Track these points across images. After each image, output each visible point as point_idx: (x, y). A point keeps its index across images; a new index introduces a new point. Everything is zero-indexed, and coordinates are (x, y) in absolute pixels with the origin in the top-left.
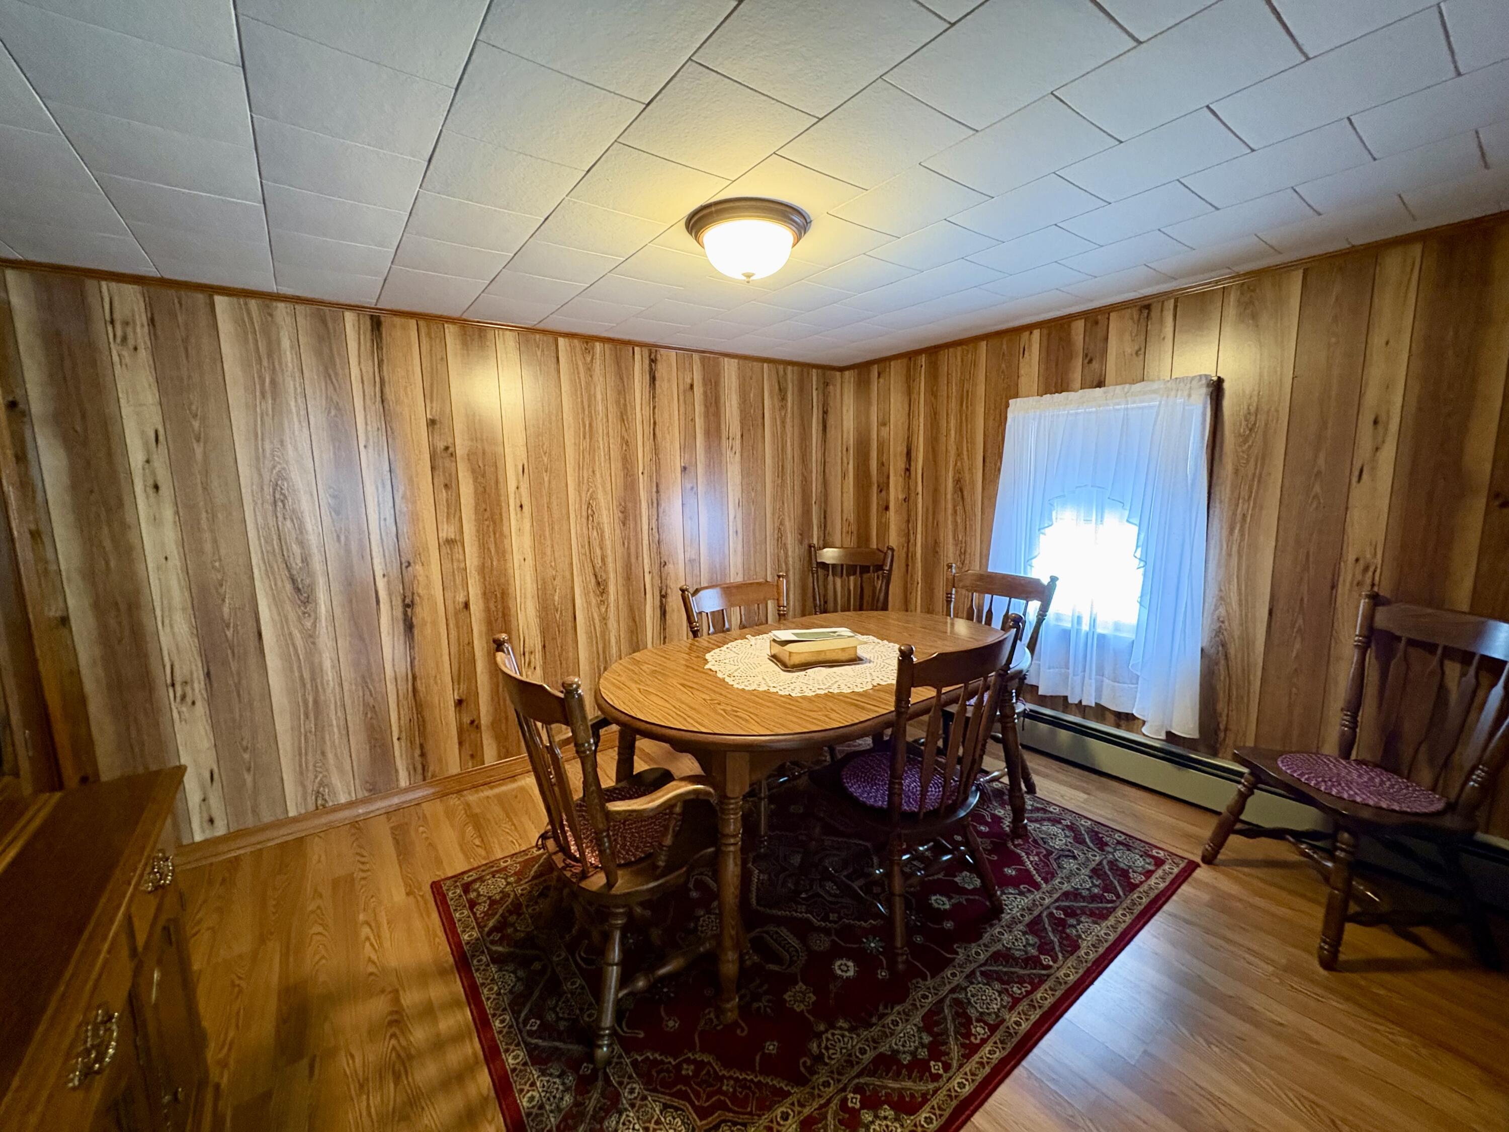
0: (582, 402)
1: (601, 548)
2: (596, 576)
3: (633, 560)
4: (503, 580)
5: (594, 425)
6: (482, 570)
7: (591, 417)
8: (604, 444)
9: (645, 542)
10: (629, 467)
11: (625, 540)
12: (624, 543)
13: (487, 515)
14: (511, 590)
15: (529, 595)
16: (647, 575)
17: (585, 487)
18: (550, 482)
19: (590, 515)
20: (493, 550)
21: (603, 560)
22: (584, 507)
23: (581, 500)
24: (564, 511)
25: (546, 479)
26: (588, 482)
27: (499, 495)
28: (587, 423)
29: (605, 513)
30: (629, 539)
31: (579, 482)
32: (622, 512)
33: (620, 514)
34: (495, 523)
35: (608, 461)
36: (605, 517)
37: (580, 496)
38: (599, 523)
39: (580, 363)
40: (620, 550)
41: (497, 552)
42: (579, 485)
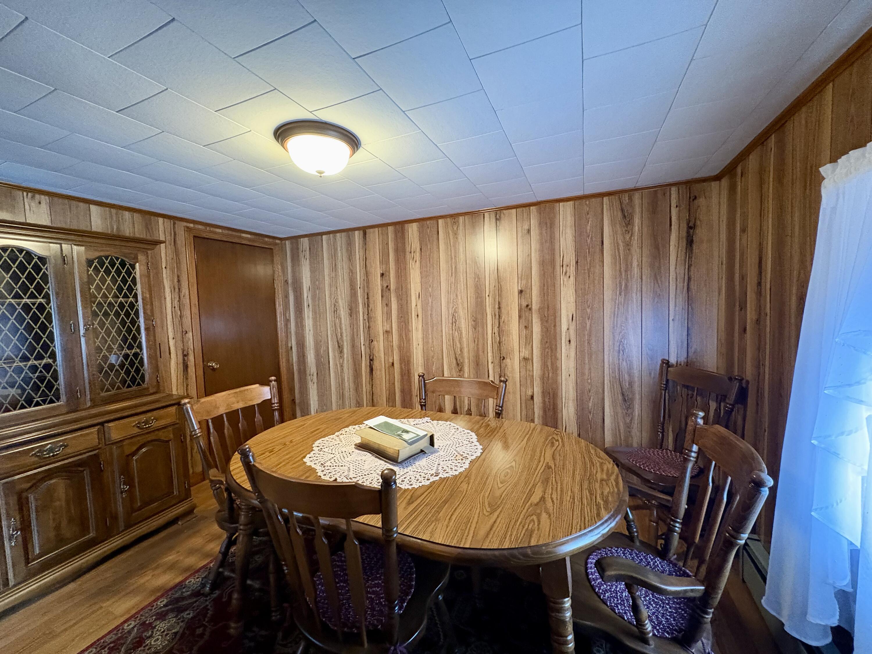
0: (451, 255)
1: (460, 343)
2: (456, 359)
3: (481, 353)
4: (408, 354)
5: (458, 267)
6: (400, 348)
7: (456, 263)
8: (463, 279)
9: (490, 342)
10: (479, 292)
11: (476, 340)
12: (475, 341)
13: (402, 319)
14: (412, 360)
15: (420, 364)
16: (490, 363)
17: (451, 305)
18: (432, 303)
19: (454, 321)
20: (404, 338)
21: (461, 350)
22: (451, 317)
23: (449, 313)
24: (439, 319)
25: (430, 301)
26: (453, 302)
27: (407, 309)
28: (454, 267)
29: (463, 321)
30: (478, 338)
31: (448, 302)
32: (474, 321)
33: (472, 322)
34: (405, 324)
35: (466, 289)
36: (463, 323)
37: (449, 311)
38: (459, 328)
39: (450, 232)
40: (472, 345)
41: (406, 339)
42: (448, 305)
